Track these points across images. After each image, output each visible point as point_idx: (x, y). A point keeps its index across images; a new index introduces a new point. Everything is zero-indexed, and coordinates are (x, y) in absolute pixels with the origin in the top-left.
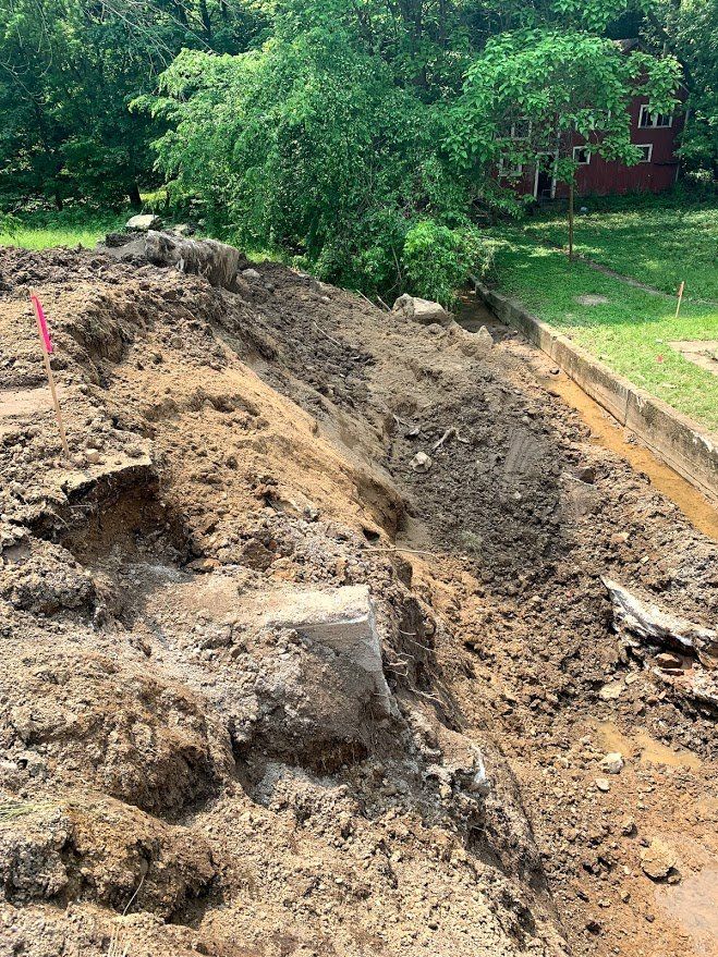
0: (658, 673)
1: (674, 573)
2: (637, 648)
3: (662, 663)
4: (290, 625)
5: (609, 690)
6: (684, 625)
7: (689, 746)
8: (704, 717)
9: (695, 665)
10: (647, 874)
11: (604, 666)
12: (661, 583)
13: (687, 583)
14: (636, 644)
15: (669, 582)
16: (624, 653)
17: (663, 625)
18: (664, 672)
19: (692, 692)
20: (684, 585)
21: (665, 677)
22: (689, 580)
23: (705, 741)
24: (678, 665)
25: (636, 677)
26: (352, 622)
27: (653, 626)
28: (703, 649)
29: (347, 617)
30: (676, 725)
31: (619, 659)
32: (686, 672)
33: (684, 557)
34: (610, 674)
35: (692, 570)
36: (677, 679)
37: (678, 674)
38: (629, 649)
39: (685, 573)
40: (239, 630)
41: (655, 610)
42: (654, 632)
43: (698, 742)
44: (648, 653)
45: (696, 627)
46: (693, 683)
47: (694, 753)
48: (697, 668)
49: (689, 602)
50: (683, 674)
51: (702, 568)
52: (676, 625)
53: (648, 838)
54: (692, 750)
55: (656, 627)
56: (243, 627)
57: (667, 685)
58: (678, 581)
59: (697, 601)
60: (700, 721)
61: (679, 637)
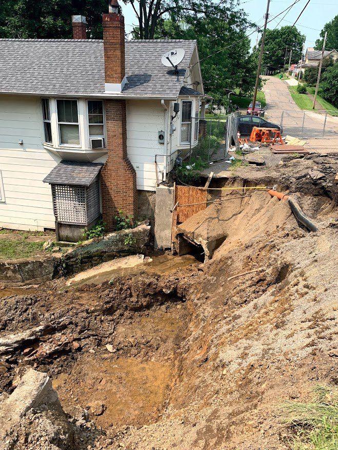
0: (28, 359)
1: (6, 318)
2: (11, 358)
3: (26, 354)
4: (28, 408)
5: (15, 381)
6: (28, 332)
7: (59, 373)
8: (55, 359)
9: (40, 343)
10: (99, 415)
11: (5, 375)
12: (3, 325)
13: (13, 318)
14: (10, 356)
15: (6, 323)
16: (7, 364)
17: (19, 339)
18: (29, 357)
19: (46, 354)
20: (13, 319)
21: (32, 358)
22: (13, 316)
23: (62, 366)
24: (33, 350)
25: (18, 369)
26: (45, 384)
27: (15, 343)
28: (41, 336)
29: (43, 384)
30: (49, 370)
31: (7, 368)
32: (38, 349)
33: (6, 309)
34: (10, 376)
35: (13, 312)
36: (37, 354)
37: (35, 353)
38: (7, 361)
39: (10, 315)
40: (11, 433)
41: (12, 336)
42: (16, 345)
43: (60, 368)
44: (17, 355)
45: (34, 329)
46: (44, 350)
47: (62, 374)
48: (42, 345)
49: (20, 324)
50: (37, 351)
51: (16, 308)
52: (25, 335)
53: (87, 406)
54: (60, 373)
55: (16, 342)
56: (12, 430)
57: (34, 360)
58: (9, 320)
59: (23, 321)
60: (55, 362)
61: (29, 338)
